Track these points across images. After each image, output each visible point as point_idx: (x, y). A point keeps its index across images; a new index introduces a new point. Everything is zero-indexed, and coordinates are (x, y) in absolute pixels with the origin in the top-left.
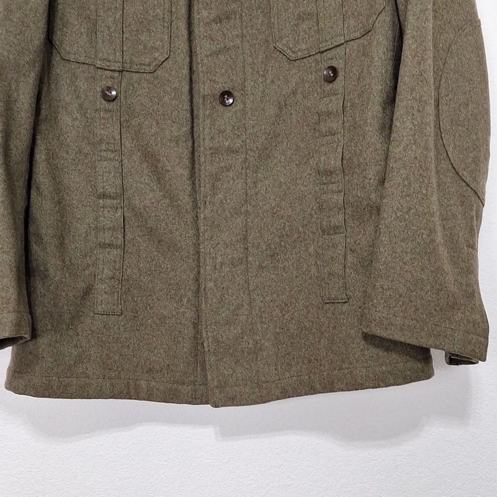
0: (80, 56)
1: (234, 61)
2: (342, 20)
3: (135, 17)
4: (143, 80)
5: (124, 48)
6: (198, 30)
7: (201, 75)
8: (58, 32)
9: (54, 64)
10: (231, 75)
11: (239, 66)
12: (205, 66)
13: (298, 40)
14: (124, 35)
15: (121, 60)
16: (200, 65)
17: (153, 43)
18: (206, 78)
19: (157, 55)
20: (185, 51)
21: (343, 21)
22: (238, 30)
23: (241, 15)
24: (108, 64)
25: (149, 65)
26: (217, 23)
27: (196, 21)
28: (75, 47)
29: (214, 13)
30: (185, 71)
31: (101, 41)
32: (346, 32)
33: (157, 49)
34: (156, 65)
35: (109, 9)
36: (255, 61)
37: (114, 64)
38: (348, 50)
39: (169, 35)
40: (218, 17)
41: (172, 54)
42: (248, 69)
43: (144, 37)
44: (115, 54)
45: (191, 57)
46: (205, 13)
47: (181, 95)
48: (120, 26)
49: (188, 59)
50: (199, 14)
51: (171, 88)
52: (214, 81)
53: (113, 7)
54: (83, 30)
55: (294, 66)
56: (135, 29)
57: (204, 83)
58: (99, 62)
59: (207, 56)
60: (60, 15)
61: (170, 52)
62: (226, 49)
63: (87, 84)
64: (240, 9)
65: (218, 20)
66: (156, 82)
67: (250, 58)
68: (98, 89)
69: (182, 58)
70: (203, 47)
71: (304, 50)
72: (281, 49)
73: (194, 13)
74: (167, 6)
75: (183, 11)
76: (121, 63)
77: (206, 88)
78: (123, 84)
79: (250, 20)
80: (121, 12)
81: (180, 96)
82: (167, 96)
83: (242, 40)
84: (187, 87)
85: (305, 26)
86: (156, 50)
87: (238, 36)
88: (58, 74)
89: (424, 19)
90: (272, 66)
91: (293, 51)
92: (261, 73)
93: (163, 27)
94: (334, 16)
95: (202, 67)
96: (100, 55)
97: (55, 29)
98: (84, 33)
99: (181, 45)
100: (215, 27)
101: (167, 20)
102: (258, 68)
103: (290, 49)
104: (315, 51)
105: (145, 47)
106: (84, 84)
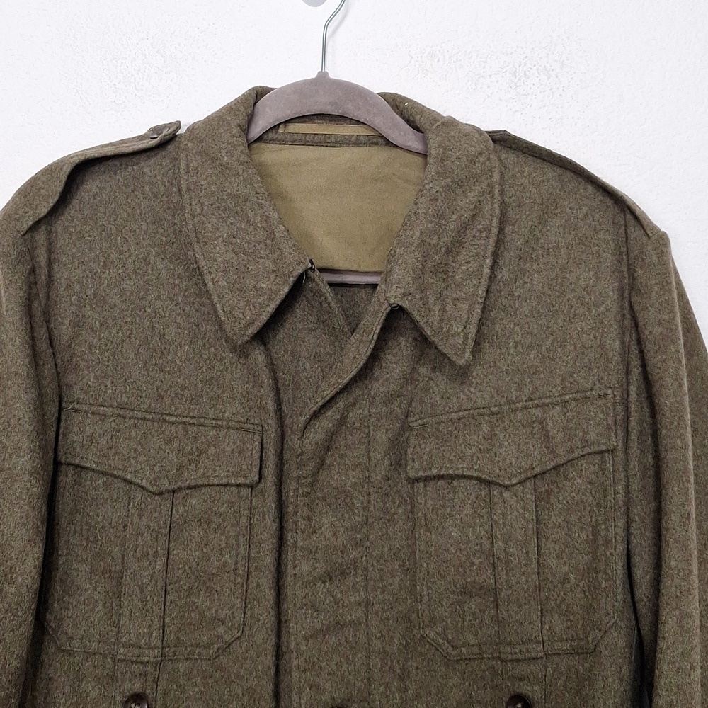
0: (89, 642)
1: (351, 647)
2: (539, 613)
3: (187, 568)
4: (195, 672)
5: (167, 620)
6: (294, 593)
7: (295, 674)
8: (55, 605)
9: (44, 661)
10: (346, 674)
11: (359, 655)
12: (302, 655)
13: (463, 627)
14: (168, 597)
15: (159, 644)
16: (295, 654)
17: (216, 611)
18: (303, 681)
19: (221, 630)
20: (269, 625)
21: (541, 617)
22: (359, 595)
23: (366, 569)
24: (137, 652)
25: (208, 646)
26: (325, 582)
27: (289, 579)
28: (83, 628)
29: (321, 567)
30: (269, 660)
31: (128, 614)
32: (546, 638)
33: (223, 622)
34: (218, 649)
35: (145, 555)
36: (387, 648)
37: (146, 651)
38: (549, 669)
39: (244, 598)
40: (327, 573)
41: (247, 628)
42: (376, 660)
43: (201, 600)
44: (150, 634)
45: (279, 637)
46: (305, 567)
47: (259, 700)
48: (161, 583)
49: (274, 638)
50: (295, 567)
51: (242, 688)
52: (318, 687)
53: (151, 552)
54: (97, 596)
55: (454, 669)
56: (186, 588)
57: (300, 693)
58: (121, 651)
59: (305, 638)
60: (59, 574)
61: (244, 625)
62: (338, 626)
63: (100, 689)
64: (364, 558)
65: (327, 577)
66: (217, 675)
67: (378, 642)
68: (118, 698)
69: (263, 636)
70: (300, 623)
71: (473, 646)
72: (433, 641)
73: (286, 566)
74: (242, 550)
75: (269, 560)
76: (160, 650)
77: (302, 701)
78: (160, 683)
79: (381, 577)
80: (164, 559)
81: (257, 702)
82: (235, 702)
83: (367, 610)
84: (269, 688)
85: (474, 606)
86: (220, 623)
87: (360, 604)
88: (51, 679)
89: (689, 667)
90: (417, 668)
91: (453, 646)
92: (399, 671)
93: (235, 585)
94: (525, 604)
95: (297, 657)
96: (124, 639)
97: (50, 602)
98: (99, 601)
99: (264, 613)
100: (321, 589)
101: (241, 572)
102: (392, 661)
103: (448, 642)
104: (492, 654)
105: (202, 616)
106: (93, 688)
